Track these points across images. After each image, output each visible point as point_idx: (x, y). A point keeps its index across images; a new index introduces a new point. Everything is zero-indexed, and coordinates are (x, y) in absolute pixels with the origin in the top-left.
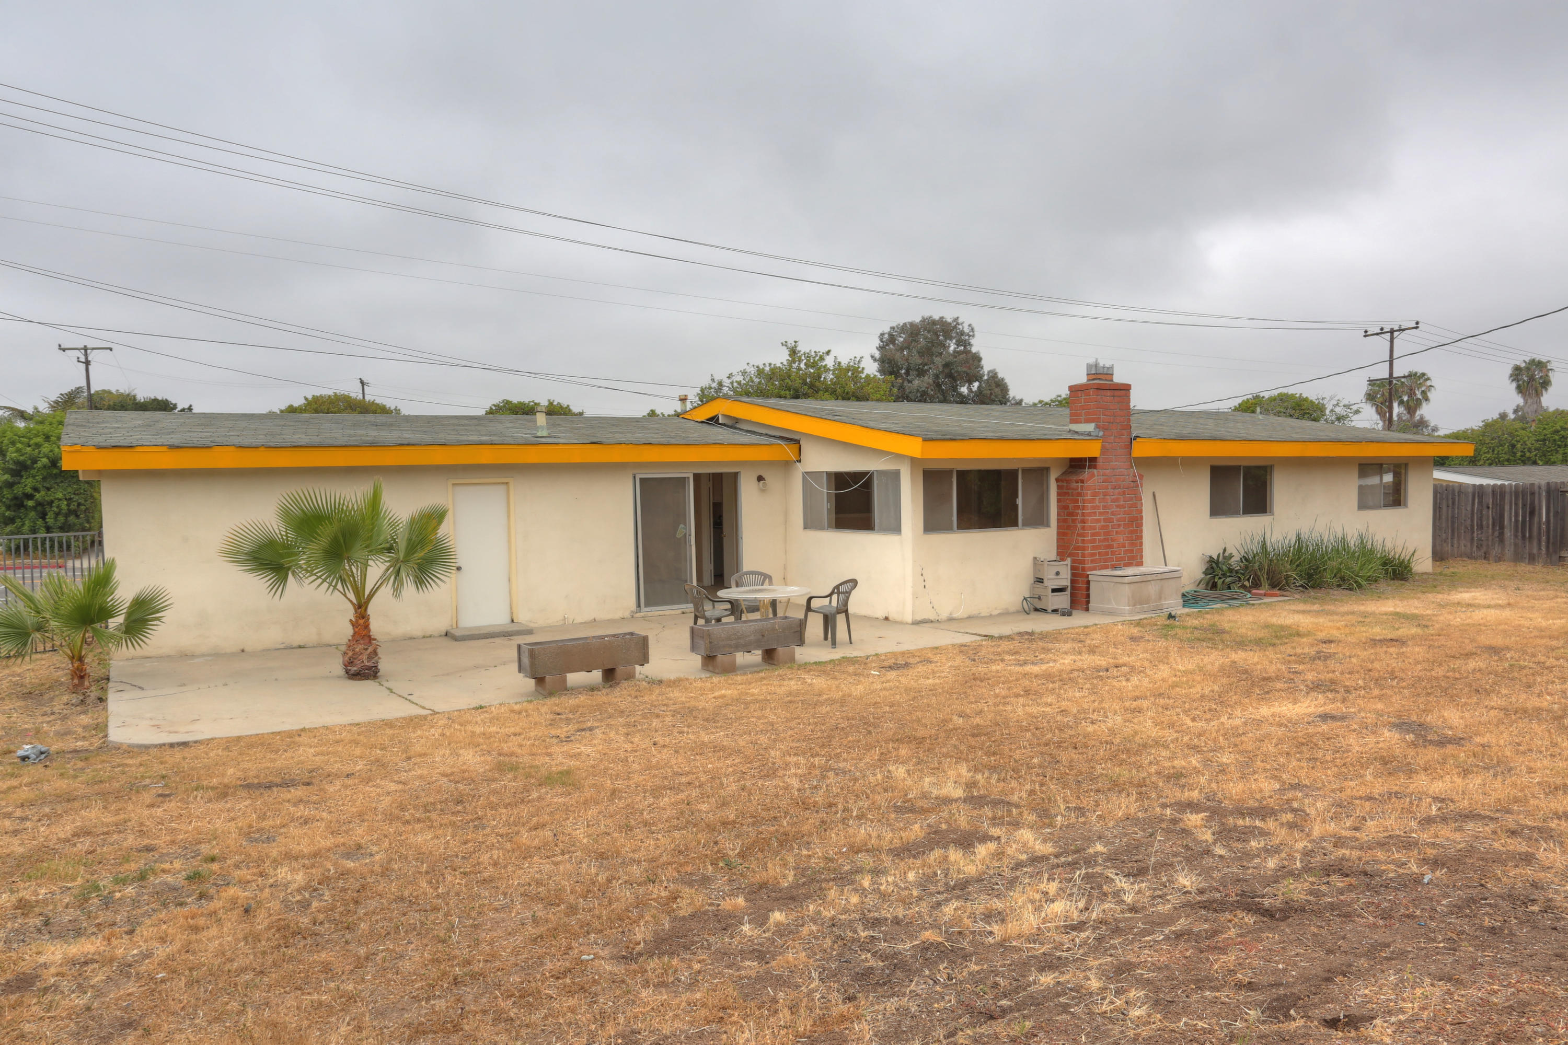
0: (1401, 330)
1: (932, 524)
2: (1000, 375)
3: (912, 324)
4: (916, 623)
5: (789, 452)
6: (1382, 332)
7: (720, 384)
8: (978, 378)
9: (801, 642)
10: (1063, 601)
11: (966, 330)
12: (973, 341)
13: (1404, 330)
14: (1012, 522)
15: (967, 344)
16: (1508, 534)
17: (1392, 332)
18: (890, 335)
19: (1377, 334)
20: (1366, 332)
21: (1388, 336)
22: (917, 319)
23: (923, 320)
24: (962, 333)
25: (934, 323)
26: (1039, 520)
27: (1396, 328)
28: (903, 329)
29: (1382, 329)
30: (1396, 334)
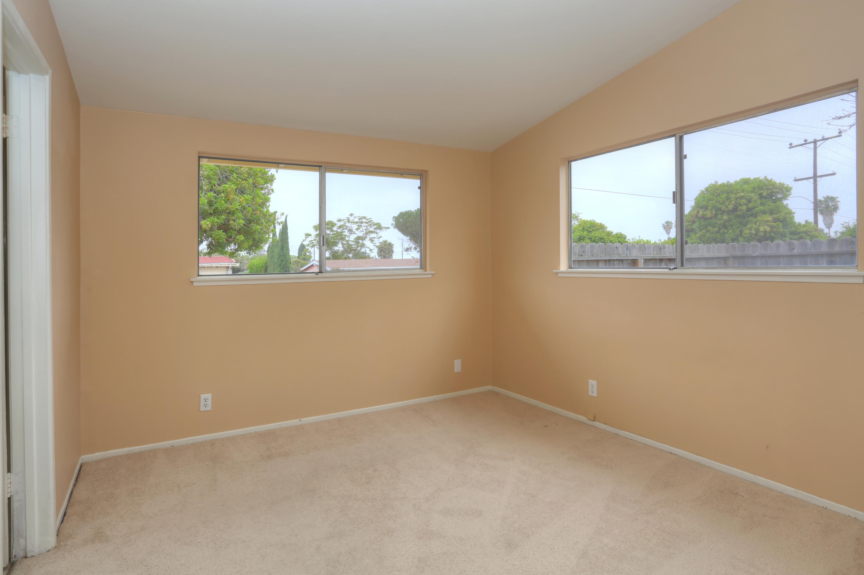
0: (824, 139)
6: (806, 142)
13: (827, 139)
17: (815, 142)
19: (802, 145)
20: (791, 144)
21: (812, 146)
27: (819, 138)
29: (806, 141)
30: (818, 143)
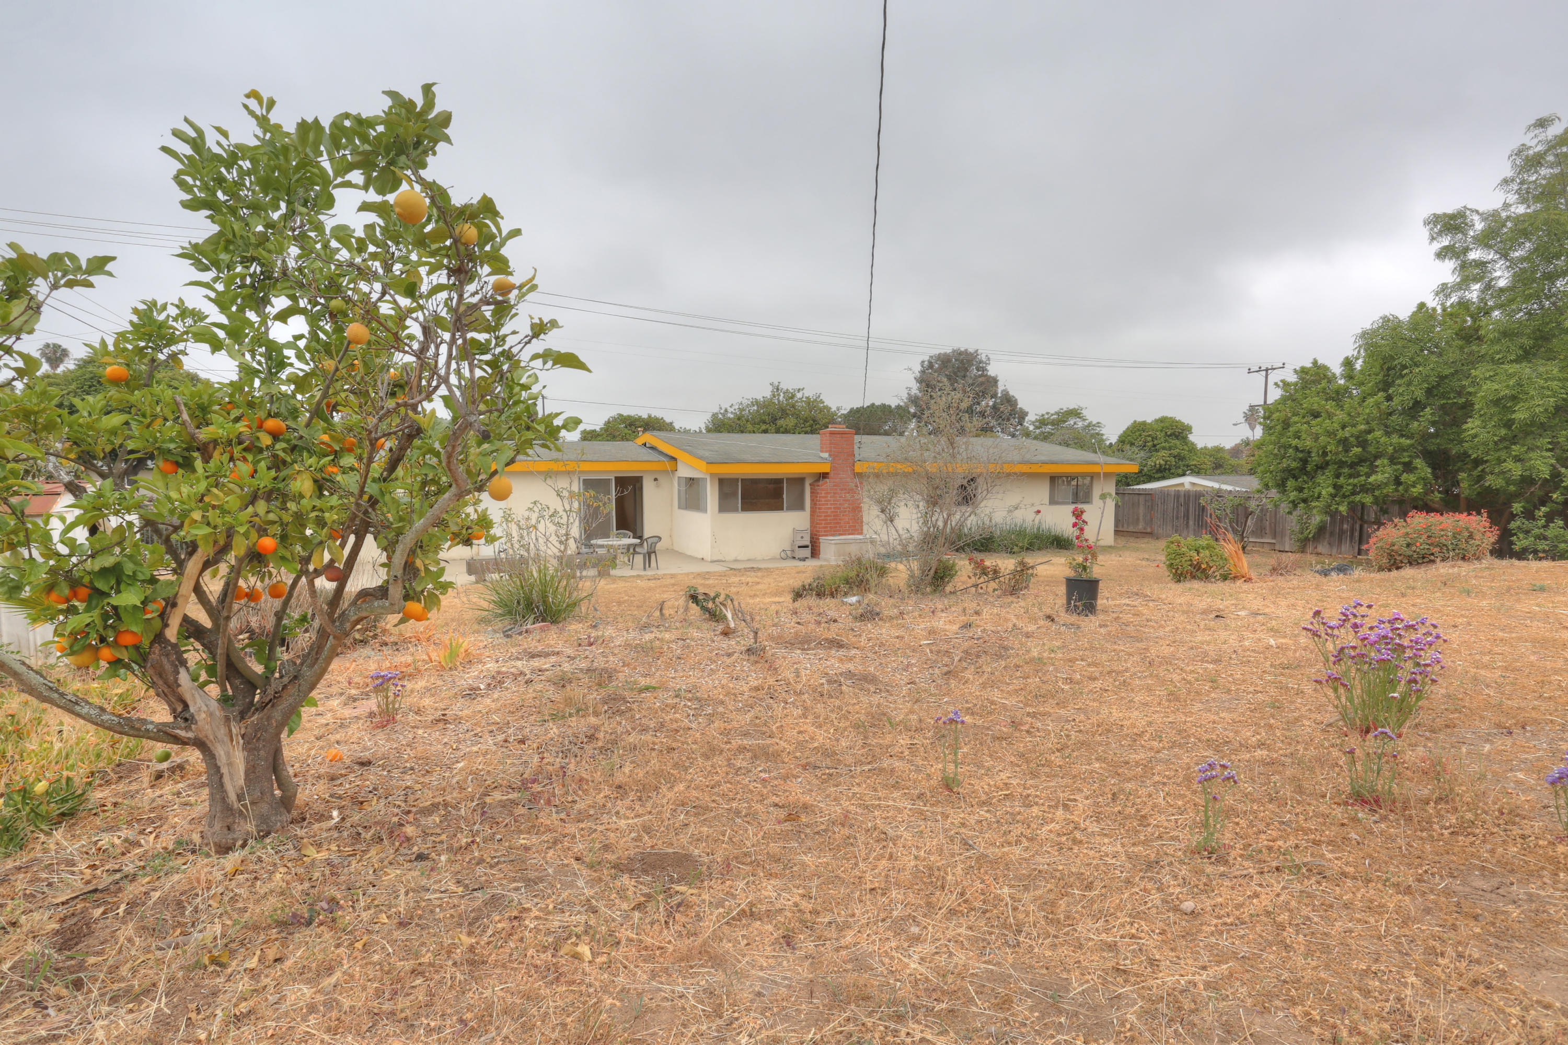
1: (724, 507)
2: (1011, 393)
3: (945, 354)
4: (712, 562)
5: (668, 465)
7: (726, 410)
8: (994, 396)
9: (615, 567)
10: (807, 552)
11: (984, 359)
12: (988, 368)
14: (779, 508)
15: (984, 369)
16: (1191, 523)
18: (930, 362)
22: (948, 350)
23: (954, 351)
24: (981, 362)
25: (961, 353)
26: (800, 506)
28: (939, 357)
